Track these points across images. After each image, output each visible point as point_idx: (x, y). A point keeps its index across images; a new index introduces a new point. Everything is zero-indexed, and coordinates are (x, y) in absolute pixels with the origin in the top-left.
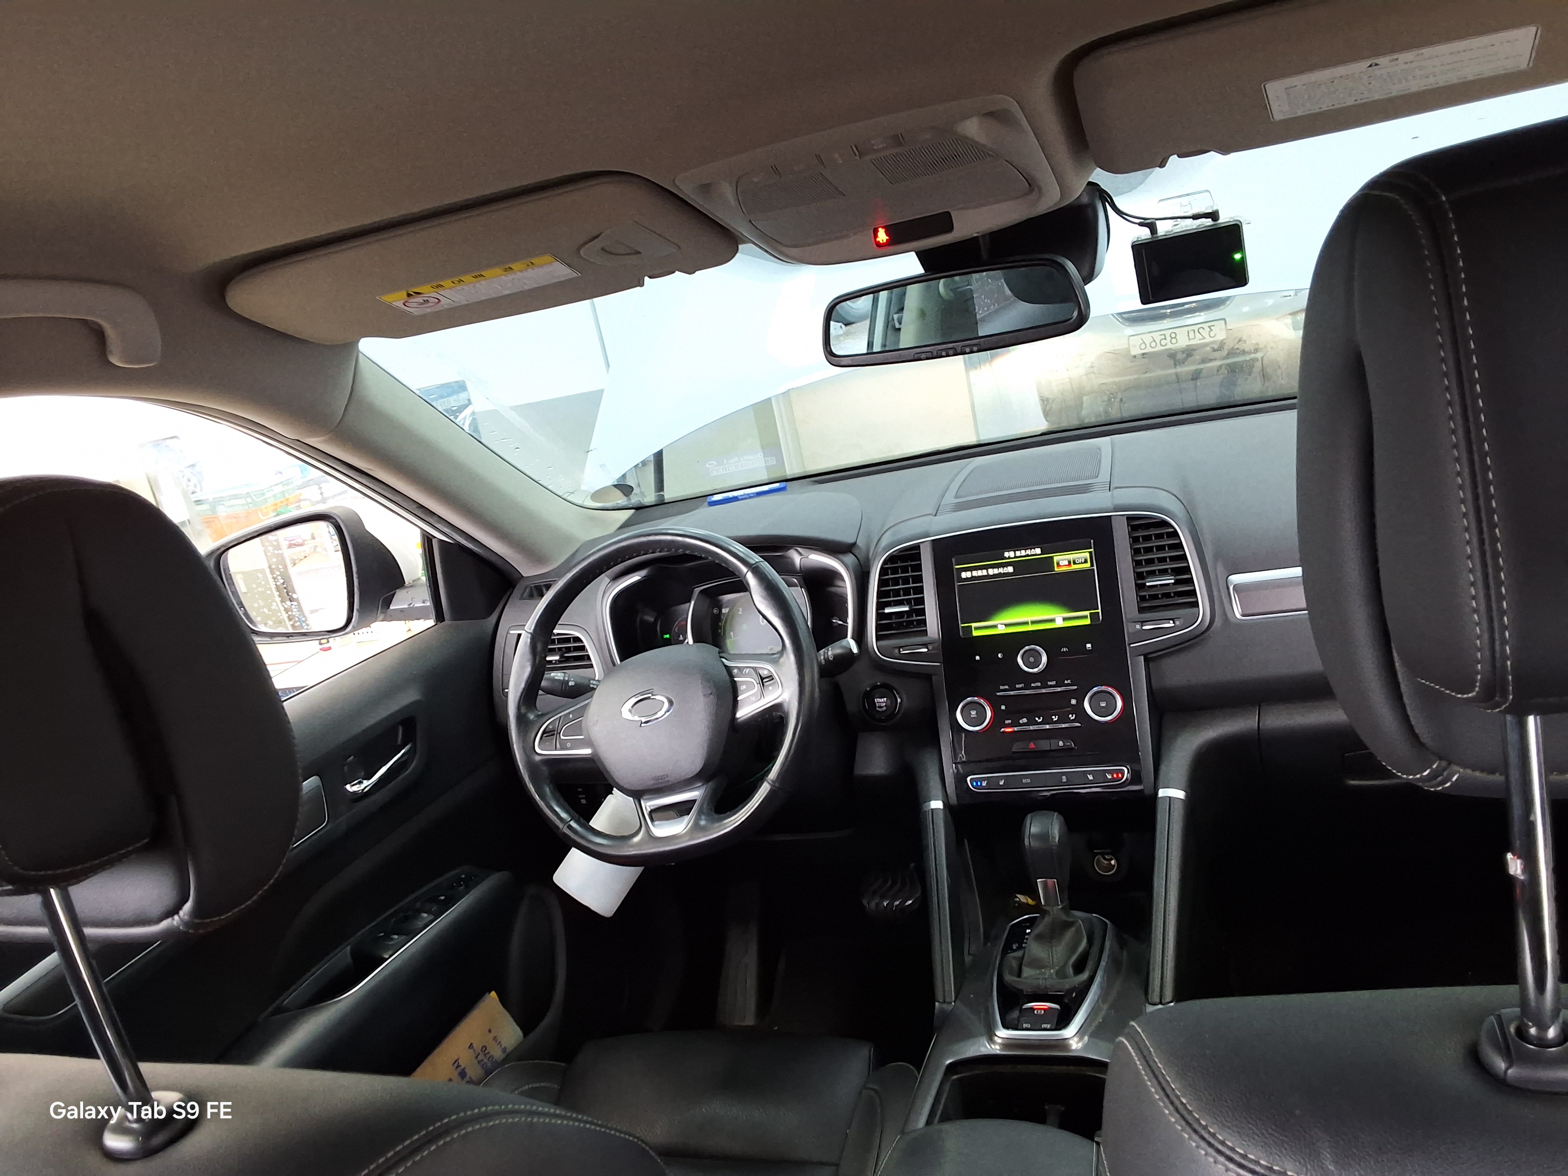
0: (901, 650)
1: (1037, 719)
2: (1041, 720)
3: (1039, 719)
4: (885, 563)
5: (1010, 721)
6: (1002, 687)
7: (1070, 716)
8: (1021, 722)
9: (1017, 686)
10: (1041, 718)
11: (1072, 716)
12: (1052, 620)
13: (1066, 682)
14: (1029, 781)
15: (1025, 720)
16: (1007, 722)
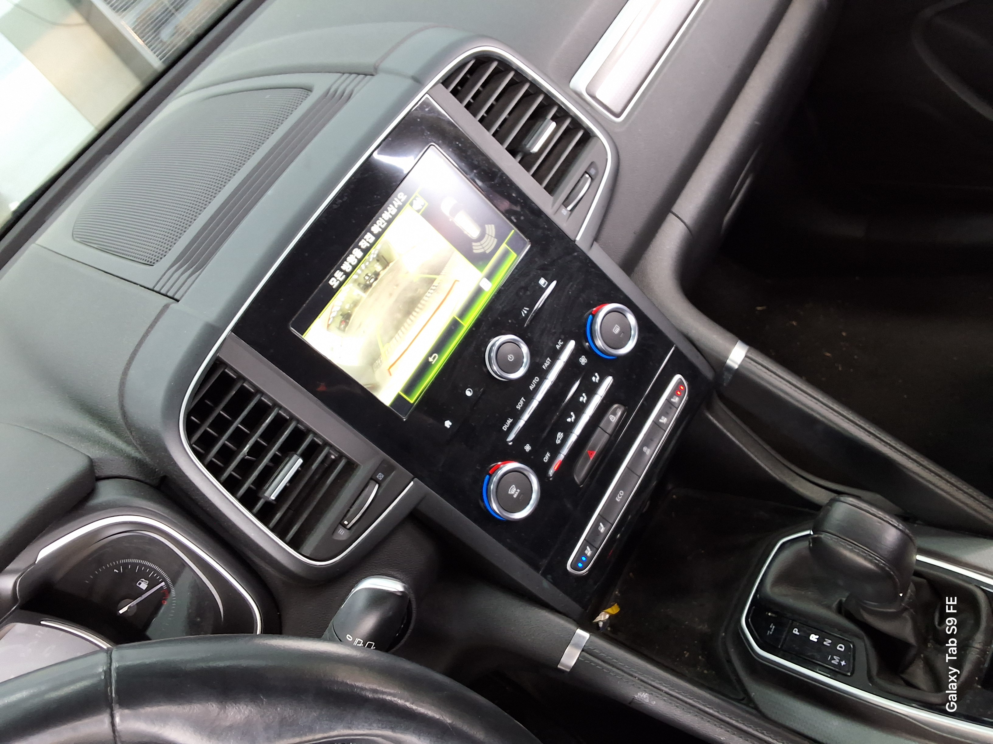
0: (346, 522)
1: (569, 420)
2: (574, 417)
3: (571, 417)
4: (189, 435)
5: (548, 454)
6: (505, 428)
7: (594, 379)
8: (558, 442)
9: (519, 407)
10: (572, 413)
11: (596, 377)
12: (479, 291)
13: (558, 347)
14: (622, 493)
15: (560, 435)
16: (546, 459)
